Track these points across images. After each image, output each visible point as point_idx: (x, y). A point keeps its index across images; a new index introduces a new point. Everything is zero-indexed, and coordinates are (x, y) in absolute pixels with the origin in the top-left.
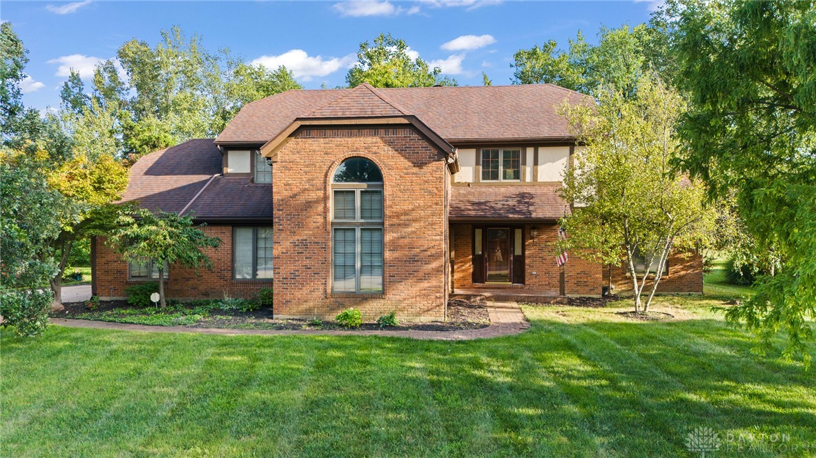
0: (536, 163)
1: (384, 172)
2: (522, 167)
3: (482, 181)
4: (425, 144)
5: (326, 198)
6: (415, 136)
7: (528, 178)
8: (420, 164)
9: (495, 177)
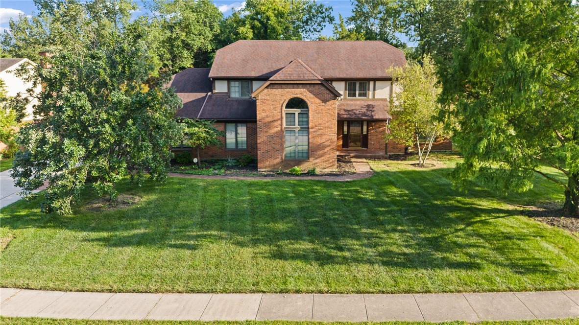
0: (374, 89)
1: (309, 105)
2: (367, 92)
3: (348, 98)
4: (328, 92)
5: (282, 118)
6: (323, 88)
7: (371, 97)
8: (325, 101)
9: (354, 95)
